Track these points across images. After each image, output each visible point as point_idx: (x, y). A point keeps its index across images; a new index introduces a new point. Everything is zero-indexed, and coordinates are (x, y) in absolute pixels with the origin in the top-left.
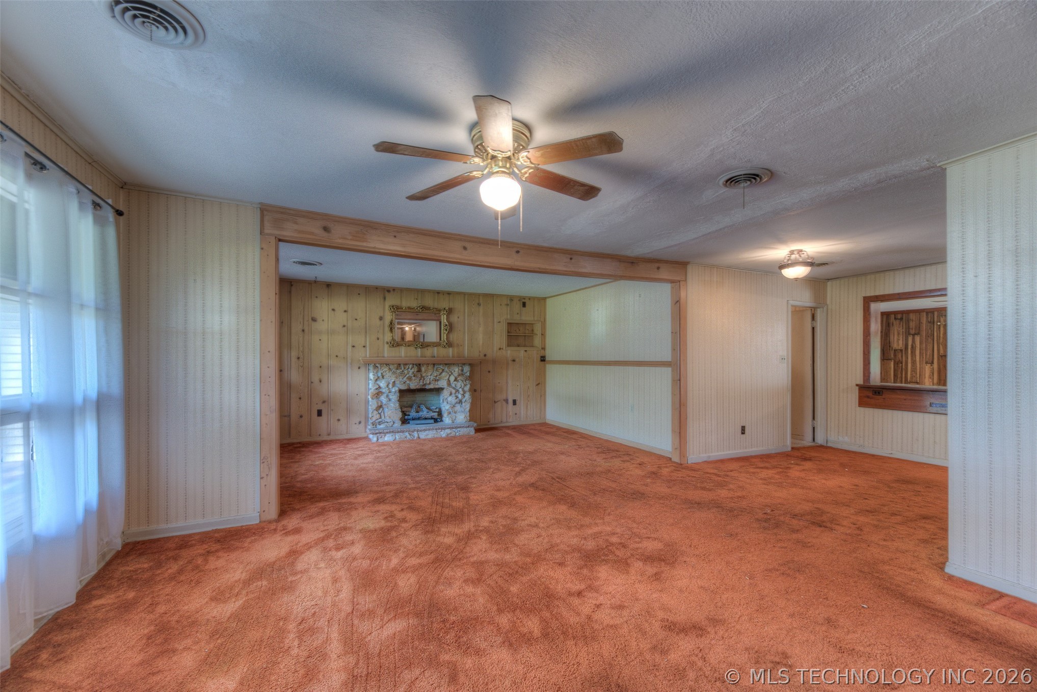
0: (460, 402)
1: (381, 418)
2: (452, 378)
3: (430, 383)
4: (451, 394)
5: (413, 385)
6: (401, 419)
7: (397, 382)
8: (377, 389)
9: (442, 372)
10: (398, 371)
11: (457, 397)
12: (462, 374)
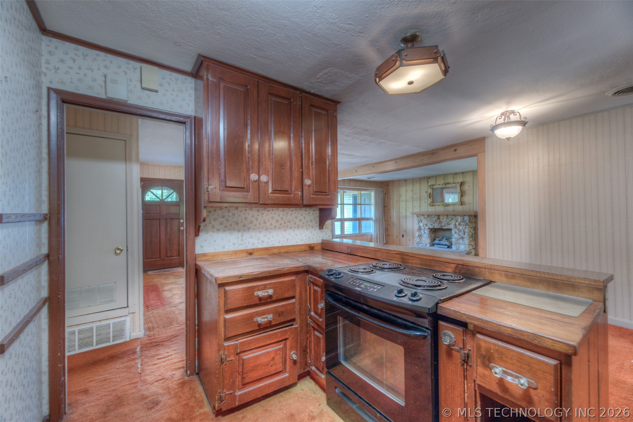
0: (463, 238)
1: (420, 241)
2: (457, 223)
3: (445, 226)
4: (456, 233)
5: (436, 226)
6: (430, 243)
7: (428, 224)
8: (419, 227)
9: (451, 220)
10: (429, 219)
11: (459, 235)
12: (464, 221)
